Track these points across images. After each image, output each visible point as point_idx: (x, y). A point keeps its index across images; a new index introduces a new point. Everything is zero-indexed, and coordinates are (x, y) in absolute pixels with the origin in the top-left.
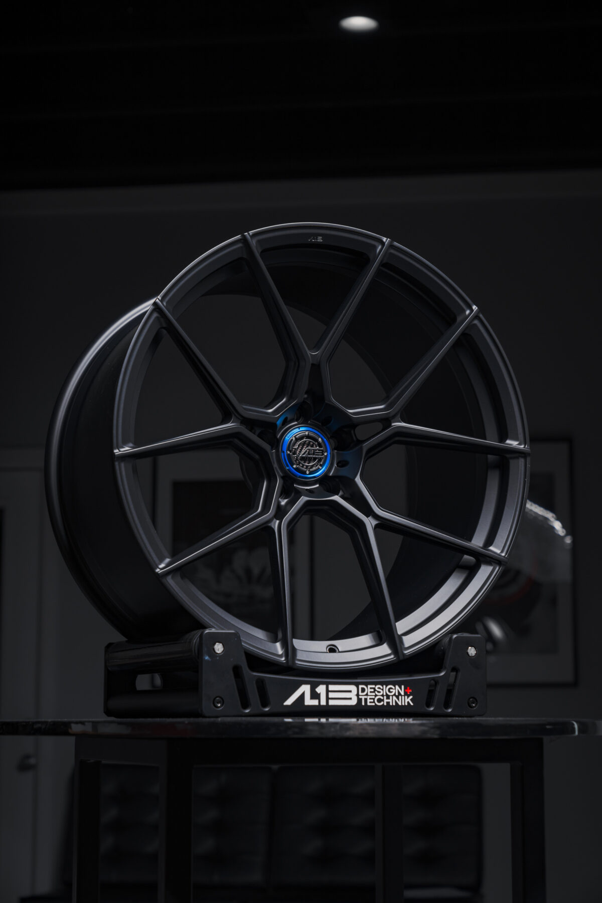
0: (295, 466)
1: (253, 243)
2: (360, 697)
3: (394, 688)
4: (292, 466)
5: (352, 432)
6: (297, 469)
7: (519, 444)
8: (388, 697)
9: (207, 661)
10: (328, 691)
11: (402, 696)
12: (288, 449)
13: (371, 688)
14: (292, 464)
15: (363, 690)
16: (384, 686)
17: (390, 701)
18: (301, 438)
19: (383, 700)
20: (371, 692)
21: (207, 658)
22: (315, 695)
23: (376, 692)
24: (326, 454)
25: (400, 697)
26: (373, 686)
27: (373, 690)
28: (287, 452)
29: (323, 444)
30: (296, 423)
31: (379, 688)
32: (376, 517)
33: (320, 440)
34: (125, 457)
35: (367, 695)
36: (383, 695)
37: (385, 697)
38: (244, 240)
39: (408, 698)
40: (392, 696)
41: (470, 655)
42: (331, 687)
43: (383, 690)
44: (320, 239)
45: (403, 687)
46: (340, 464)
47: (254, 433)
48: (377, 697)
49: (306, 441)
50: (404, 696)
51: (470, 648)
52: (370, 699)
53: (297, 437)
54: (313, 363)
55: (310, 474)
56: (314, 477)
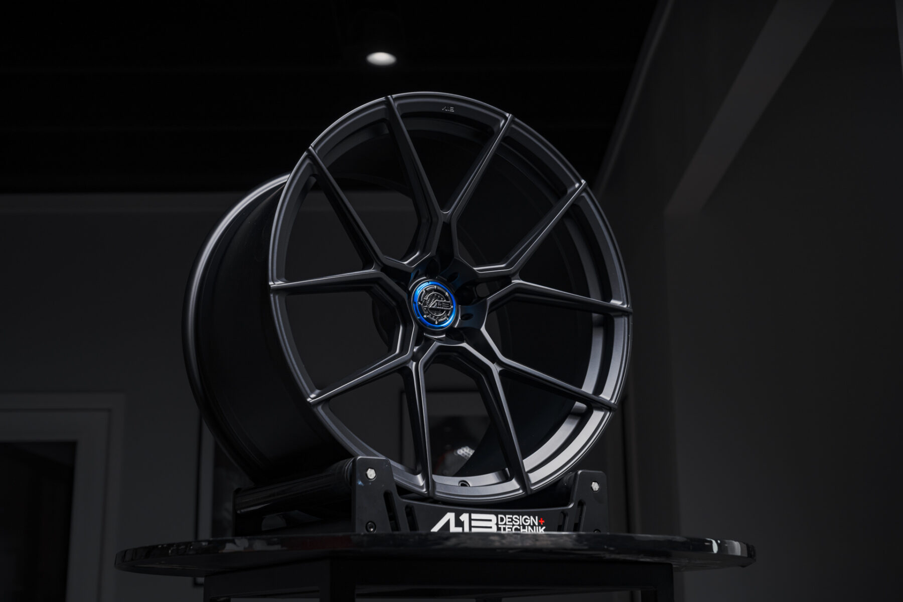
0: (425, 316)
1: (395, 105)
2: (500, 526)
3: (529, 518)
4: (423, 316)
5: (474, 288)
6: (427, 319)
7: (623, 304)
8: (524, 527)
9: (360, 486)
10: (470, 520)
11: (536, 526)
12: (420, 300)
13: (509, 518)
14: (423, 314)
15: (502, 520)
16: (521, 517)
17: (526, 530)
18: (431, 291)
19: (519, 530)
20: (509, 522)
21: (360, 483)
22: (459, 523)
23: (513, 522)
24: (452, 307)
25: (535, 527)
26: (511, 516)
27: (510, 520)
28: (418, 303)
29: (449, 298)
30: (425, 278)
31: (516, 518)
32: (500, 363)
33: (447, 294)
34: (278, 290)
35: (505, 524)
36: (519, 525)
37: (521, 527)
38: (387, 102)
39: (541, 528)
40: (528, 526)
41: (594, 490)
42: (474, 516)
43: (519, 520)
44: (452, 110)
45: (537, 517)
46: (463, 318)
48: (514, 527)
49: (434, 294)
50: (538, 526)
51: (593, 483)
52: (508, 528)
53: (427, 290)
54: (444, 222)
55: (438, 324)
56: (442, 327)
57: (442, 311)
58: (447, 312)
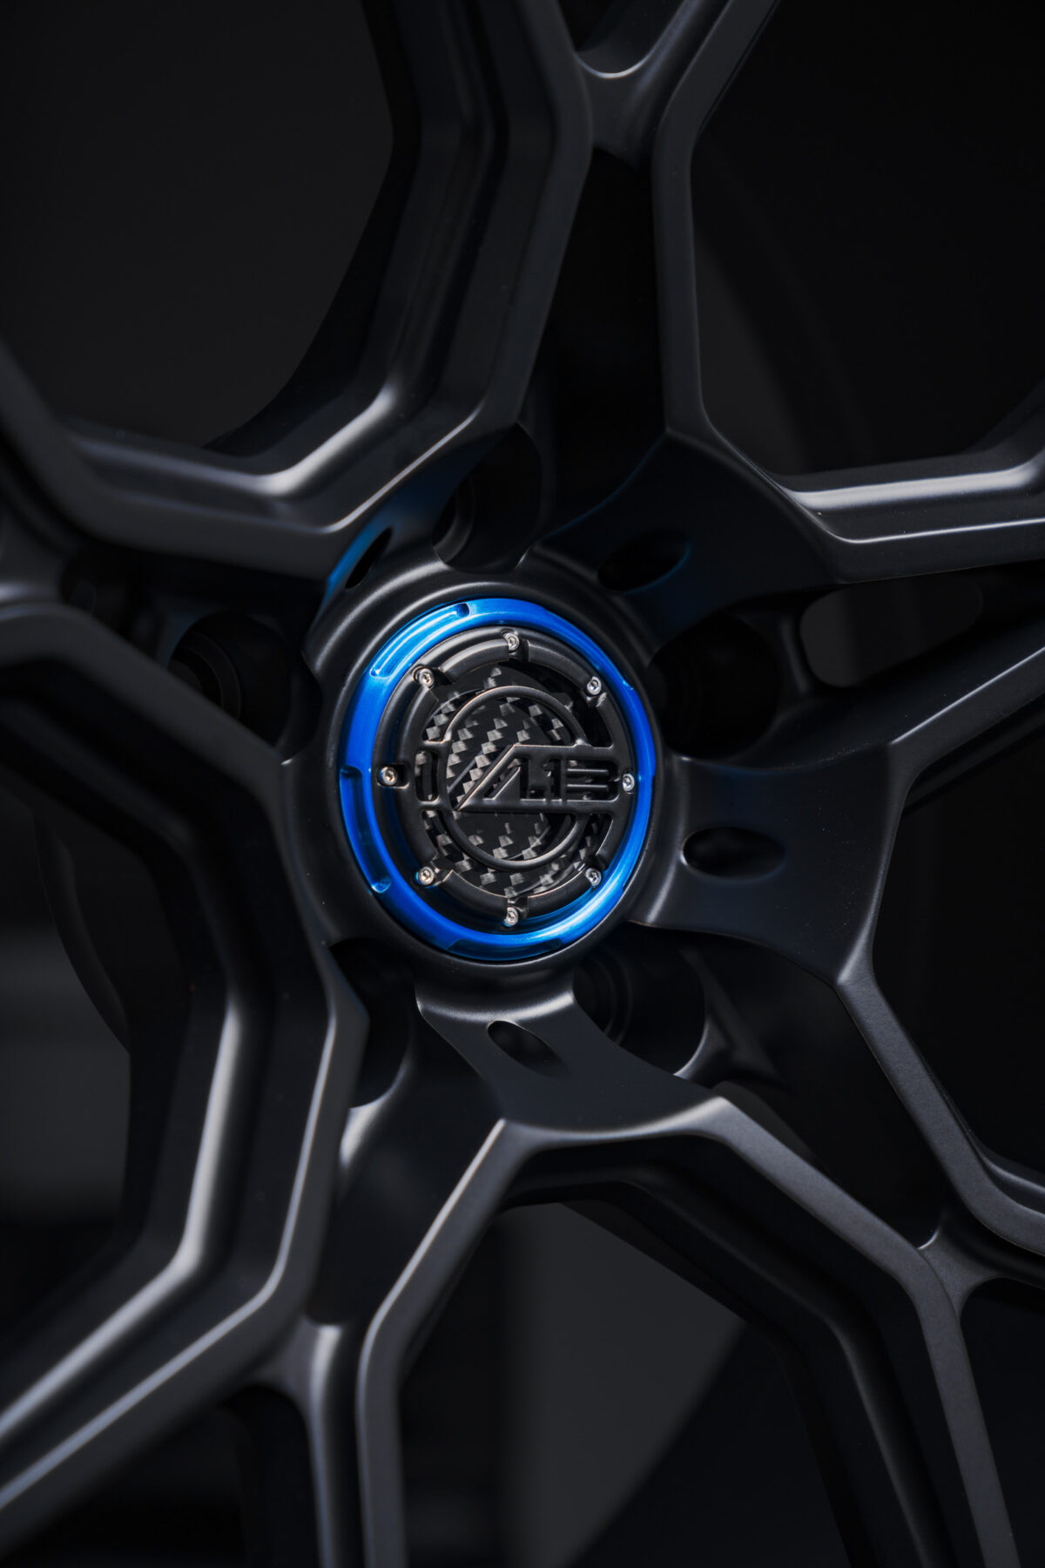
0: (426, 877)
4: (409, 871)
5: (786, 629)
6: (439, 897)
12: (390, 752)
14: (410, 863)
18: (473, 675)
24: (628, 786)
28: (377, 777)
29: (613, 722)
30: (438, 566)
32: (970, 1235)
33: (594, 687)
47: (149, 649)
49: (501, 698)
53: (447, 667)
54: (599, 154)
55: (523, 927)
56: (549, 945)
57: (556, 823)
58: (595, 825)
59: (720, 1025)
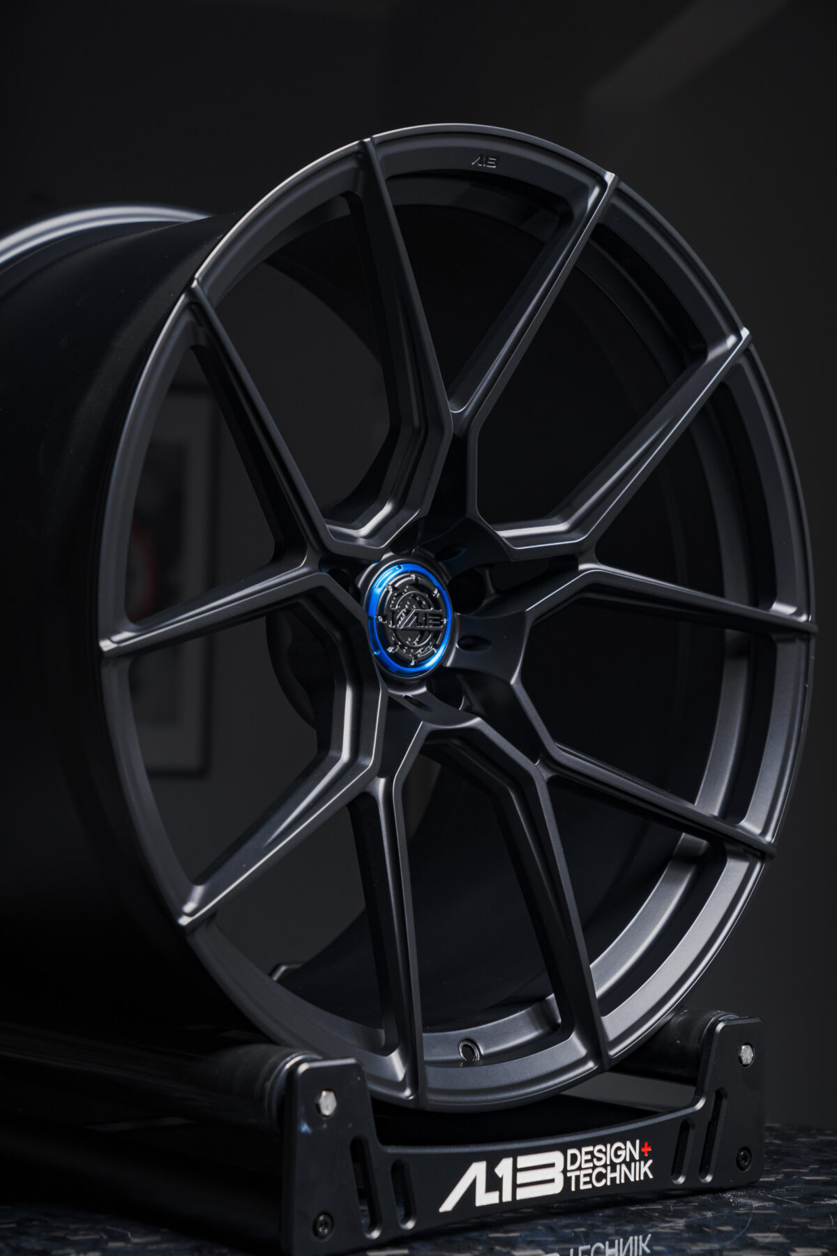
0: (390, 650)
1: (377, 157)
2: (569, 1174)
3: (623, 1147)
4: (385, 648)
6: (394, 656)
7: (798, 613)
8: (614, 1166)
9: (306, 1134)
10: (516, 1170)
11: (635, 1161)
12: (381, 612)
13: (587, 1153)
14: (386, 645)
15: (574, 1158)
16: (609, 1146)
17: (617, 1175)
18: (403, 588)
19: (605, 1176)
20: (587, 1161)
21: (305, 1128)
22: (494, 1183)
23: (595, 1160)
24: (445, 621)
25: (633, 1164)
26: (590, 1149)
27: (589, 1157)
28: (377, 619)
29: (441, 602)
30: (391, 553)
31: (600, 1151)
32: (549, 761)
33: (436, 591)
35: (580, 1168)
36: (605, 1166)
37: (609, 1168)
38: (362, 155)
39: (645, 1164)
40: (620, 1164)
41: (744, 1062)
42: (523, 1161)
43: (605, 1153)
44: (491, 164)
45: (638, 1142)
46: (463, 643)
48: (597, 1171)
49: (409, 595)
50: (640, 1161)
51: (743, 1047)
52: (585, 1175)
53: (397, 585)
54: (454, 435)
55: (415, 666)
56: (422, 672)
57: (423, 634)
58: (435, 634)
59: (467, 698)
